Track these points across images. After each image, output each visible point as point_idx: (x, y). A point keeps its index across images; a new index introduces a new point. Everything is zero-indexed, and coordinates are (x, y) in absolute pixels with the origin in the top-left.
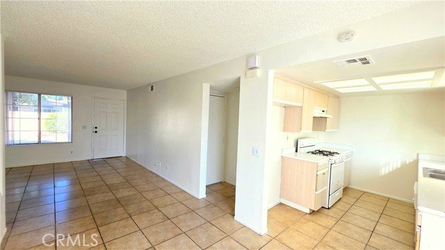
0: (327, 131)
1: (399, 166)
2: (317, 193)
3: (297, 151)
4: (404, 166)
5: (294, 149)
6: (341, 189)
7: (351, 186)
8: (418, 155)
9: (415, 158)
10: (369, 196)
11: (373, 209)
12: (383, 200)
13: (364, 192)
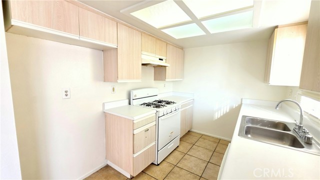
0: (166, 80)
1: (228, 111)
2: (135, 155)
3: (130, 104)
6: (178, 138)
8: (242, 99)
9: (240, 103)
10: (204, 139)
11: (203, 157)
12: (215, 142)
13: (203, 135)
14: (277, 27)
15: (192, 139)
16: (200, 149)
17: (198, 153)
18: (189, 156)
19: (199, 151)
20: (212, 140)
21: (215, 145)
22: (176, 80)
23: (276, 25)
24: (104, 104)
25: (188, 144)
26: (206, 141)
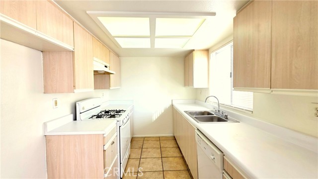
0: (111, 88)
1: (163, 111)
3: (75, 119)
4: (166, 111)
5: (72, 116)
7: (135, 136)
8: (172, 100)
9: (171, 104)
10: (148, 141)
11: (155, 155)
12: (157, 140)
13: (144, 138)
14: (194, 50)
15: (138, 144)
16: (149, 150)
17: (149, 154)
18: (144, 159)
19: (149, 152)
20: (154, 139)
21: (158, 143)
22: (117, 88)
23: (193, 49)
24: (45, 125)
25: (137, 149)
26: (149, 142)
